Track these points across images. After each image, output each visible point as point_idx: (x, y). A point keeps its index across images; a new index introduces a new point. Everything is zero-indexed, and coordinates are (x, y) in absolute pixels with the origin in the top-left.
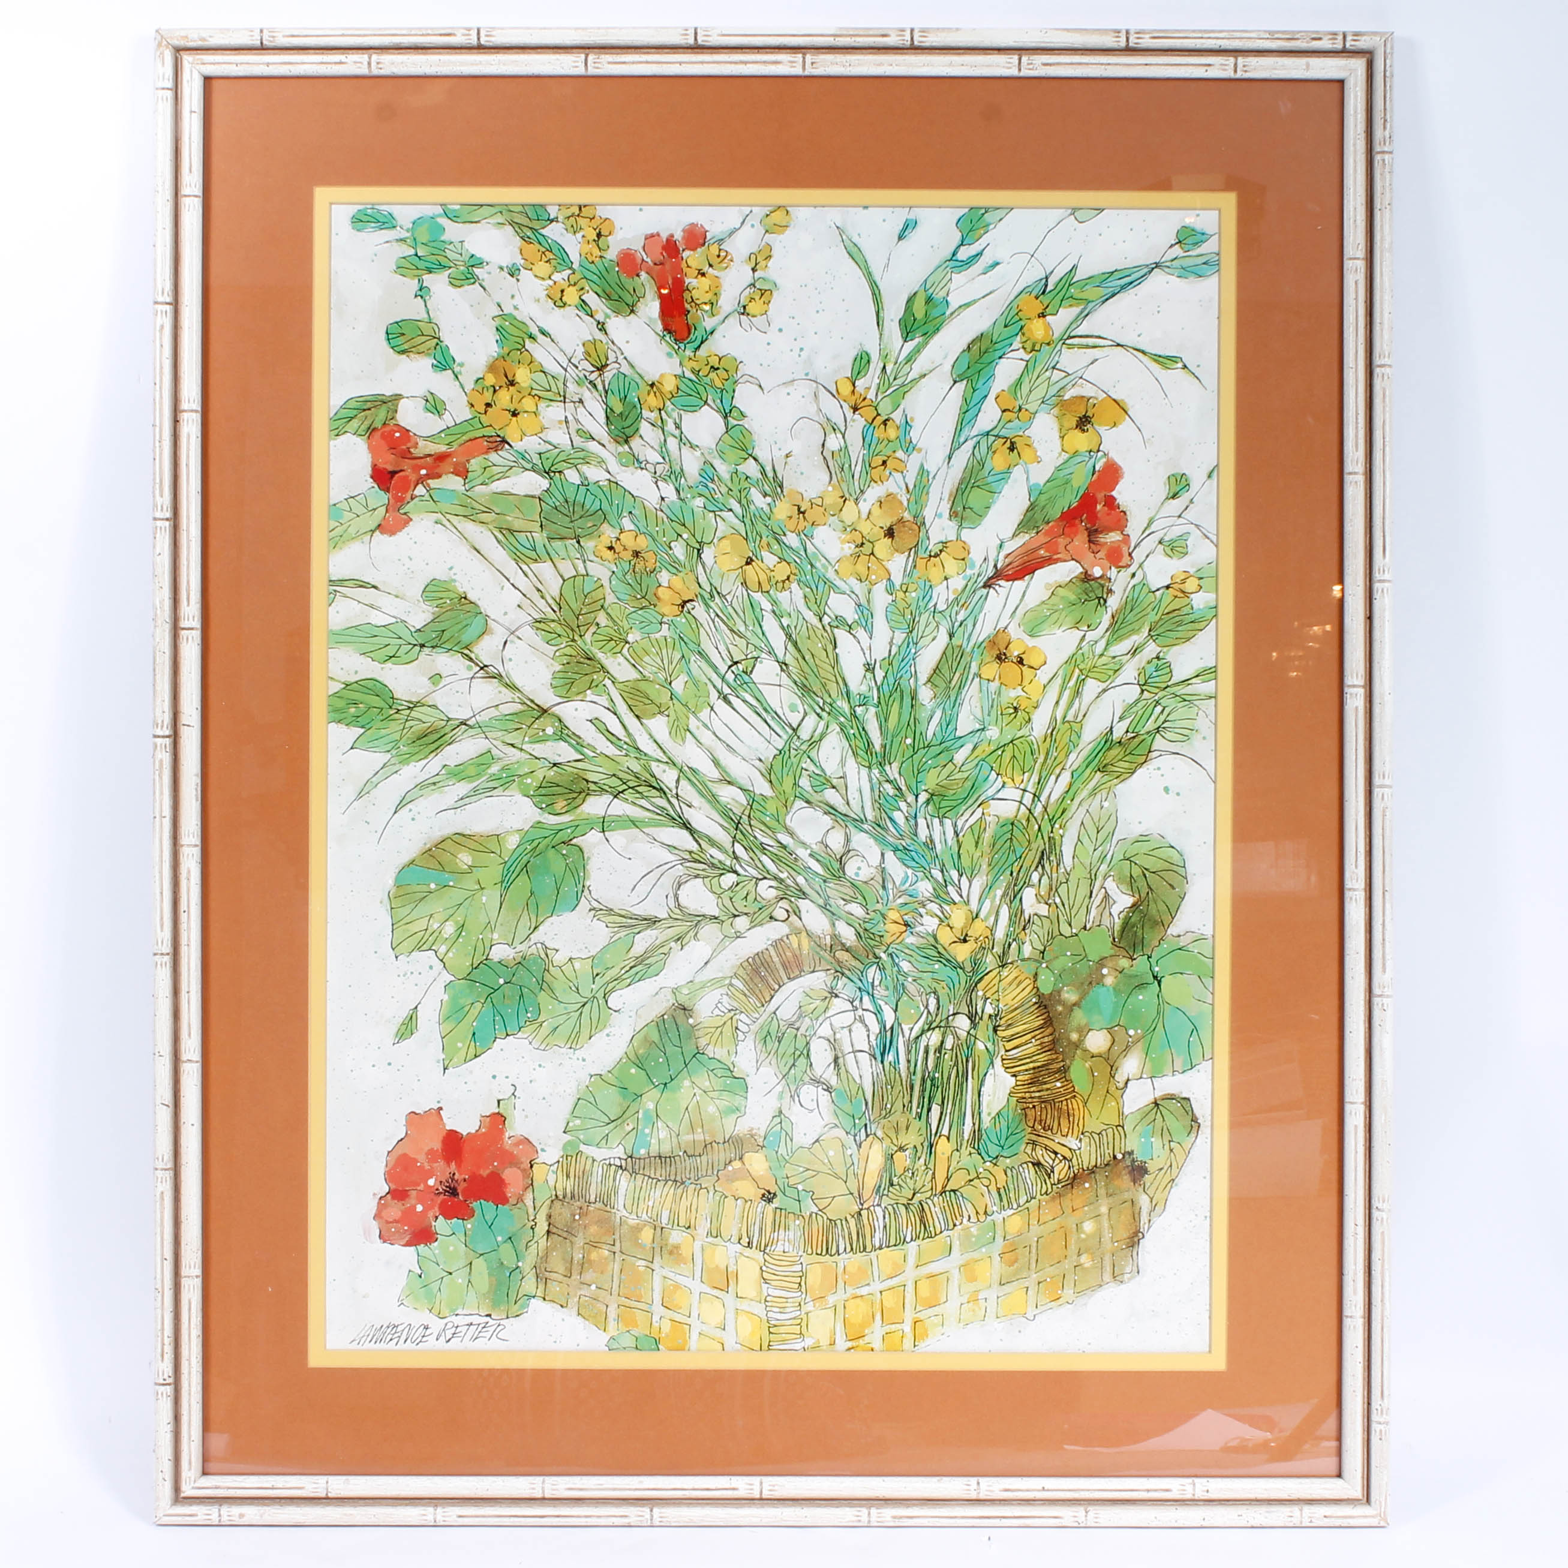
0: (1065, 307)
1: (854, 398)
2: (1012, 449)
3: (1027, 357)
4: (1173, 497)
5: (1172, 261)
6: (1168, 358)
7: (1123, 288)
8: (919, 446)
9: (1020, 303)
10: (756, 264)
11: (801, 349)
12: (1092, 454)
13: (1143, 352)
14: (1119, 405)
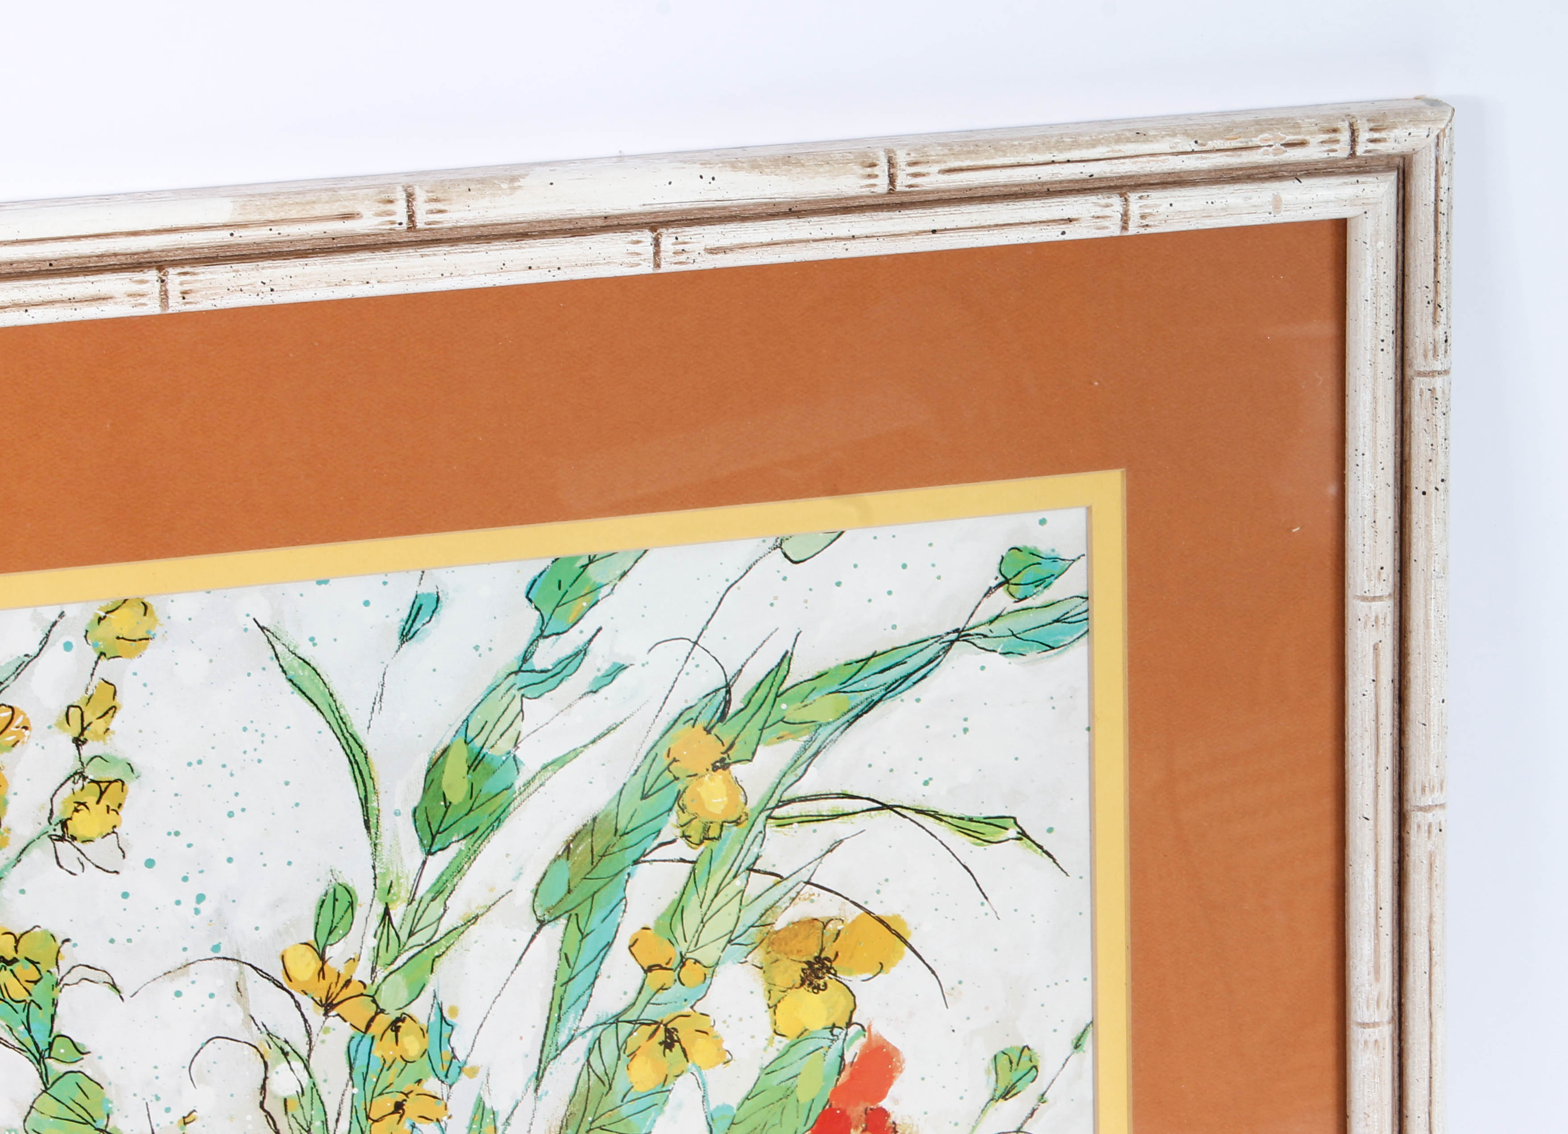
0: (768, 744)
1: (324, 984)
2: (669, 1043)
3: (691, 854)
4: (1005, 1095)
5: (991, 622)
6: (988, 821)
7: (890, 689)
8: (471, 1062)
9: (672, 746)
10: (83, 729)
11: (200, 898)
12: (836, 1031)
13: (936, 816)
14: (888, 927)
